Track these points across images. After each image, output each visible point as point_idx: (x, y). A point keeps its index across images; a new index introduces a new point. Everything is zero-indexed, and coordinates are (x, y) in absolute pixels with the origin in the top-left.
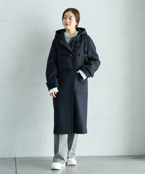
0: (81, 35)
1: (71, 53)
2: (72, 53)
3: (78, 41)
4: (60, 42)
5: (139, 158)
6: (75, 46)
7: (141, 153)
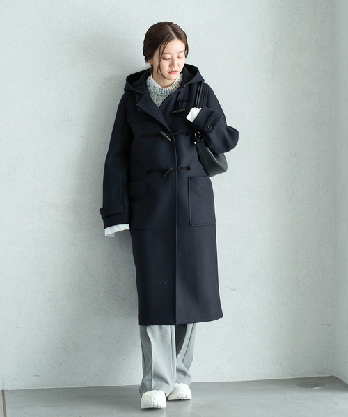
0: (190, 86)
1: (167, 132)
2: (169, 129)
3: (182, 101)
4: (138, 105)
5: (316, 385)
6: (175, 114)
7: (320, 373)
